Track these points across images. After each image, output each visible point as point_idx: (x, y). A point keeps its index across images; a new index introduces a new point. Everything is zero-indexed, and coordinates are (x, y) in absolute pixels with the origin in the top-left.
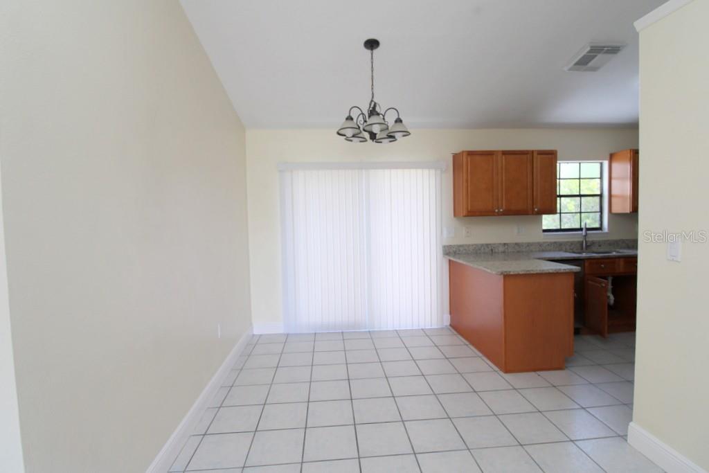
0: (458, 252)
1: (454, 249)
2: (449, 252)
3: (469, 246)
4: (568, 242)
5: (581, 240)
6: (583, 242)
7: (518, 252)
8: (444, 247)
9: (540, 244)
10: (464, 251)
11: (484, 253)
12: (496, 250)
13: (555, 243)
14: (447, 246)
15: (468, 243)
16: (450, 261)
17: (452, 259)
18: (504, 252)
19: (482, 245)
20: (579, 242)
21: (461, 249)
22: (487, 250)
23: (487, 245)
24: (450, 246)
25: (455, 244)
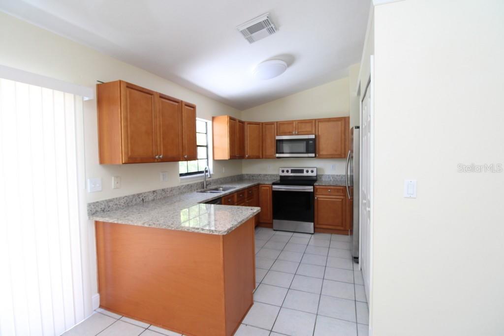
0: (107, 209)
1: (103, 206)
2: (97, 211)
3: (120, 198)
4: (195, 183)
5: (203, 180)
6: (204, 182)
7: (164, 198)
8: (89, 205)
9: (179, 188)
10: (115, 206)
11: (136, 204)
12: (147, 200)
13: (188, 185)
14: (94, 204)
15: (118, 196)
16: (97, 223)
17: (98, 219)
18: (153, 200)
19: (134, 196)
20: (201, 183)
21: (111, 204)
22: (139, 200)
23: (138, 195)
24: (96, 204)
25: (104, 199)
